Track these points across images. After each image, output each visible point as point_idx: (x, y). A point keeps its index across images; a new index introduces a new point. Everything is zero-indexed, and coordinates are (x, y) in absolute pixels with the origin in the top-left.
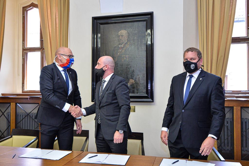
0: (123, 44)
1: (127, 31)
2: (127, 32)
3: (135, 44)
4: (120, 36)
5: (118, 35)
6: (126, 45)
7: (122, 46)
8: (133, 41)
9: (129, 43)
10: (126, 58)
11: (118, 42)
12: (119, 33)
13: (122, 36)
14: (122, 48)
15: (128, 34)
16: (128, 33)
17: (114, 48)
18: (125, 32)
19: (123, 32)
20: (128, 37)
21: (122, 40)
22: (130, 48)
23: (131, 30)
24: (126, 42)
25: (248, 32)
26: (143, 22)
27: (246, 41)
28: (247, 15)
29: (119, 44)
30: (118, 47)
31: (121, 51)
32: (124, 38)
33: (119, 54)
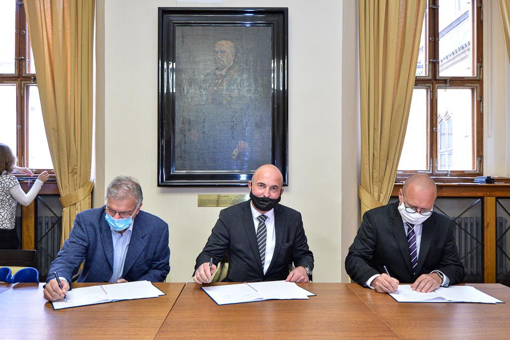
0: (225, 69)
2: (232, 45)
3: (249, 70)
4: (219, 53)
6: (232, 71)
7: (223, 73)
8: (245, 64)
9: (237, 68)
10: (231, 97)
11: (214, 64)
12: (217, 45)
13: (223, 52)
14: (223, 77)
15: (234, 49)
16: (235, 47)
17: (206, 75)
18: (229, 45)
20: (236, 56)
21: (223, 61)
22: (239, 79)
24: (231, 65)
25: (430, 69)
26: (267, 28)
27: (426, 85)
28: (429, 38)
29: (217, 69)
30: (215, 74)
31: (219, 83)
32: (228, 56)
33: (215, 88)
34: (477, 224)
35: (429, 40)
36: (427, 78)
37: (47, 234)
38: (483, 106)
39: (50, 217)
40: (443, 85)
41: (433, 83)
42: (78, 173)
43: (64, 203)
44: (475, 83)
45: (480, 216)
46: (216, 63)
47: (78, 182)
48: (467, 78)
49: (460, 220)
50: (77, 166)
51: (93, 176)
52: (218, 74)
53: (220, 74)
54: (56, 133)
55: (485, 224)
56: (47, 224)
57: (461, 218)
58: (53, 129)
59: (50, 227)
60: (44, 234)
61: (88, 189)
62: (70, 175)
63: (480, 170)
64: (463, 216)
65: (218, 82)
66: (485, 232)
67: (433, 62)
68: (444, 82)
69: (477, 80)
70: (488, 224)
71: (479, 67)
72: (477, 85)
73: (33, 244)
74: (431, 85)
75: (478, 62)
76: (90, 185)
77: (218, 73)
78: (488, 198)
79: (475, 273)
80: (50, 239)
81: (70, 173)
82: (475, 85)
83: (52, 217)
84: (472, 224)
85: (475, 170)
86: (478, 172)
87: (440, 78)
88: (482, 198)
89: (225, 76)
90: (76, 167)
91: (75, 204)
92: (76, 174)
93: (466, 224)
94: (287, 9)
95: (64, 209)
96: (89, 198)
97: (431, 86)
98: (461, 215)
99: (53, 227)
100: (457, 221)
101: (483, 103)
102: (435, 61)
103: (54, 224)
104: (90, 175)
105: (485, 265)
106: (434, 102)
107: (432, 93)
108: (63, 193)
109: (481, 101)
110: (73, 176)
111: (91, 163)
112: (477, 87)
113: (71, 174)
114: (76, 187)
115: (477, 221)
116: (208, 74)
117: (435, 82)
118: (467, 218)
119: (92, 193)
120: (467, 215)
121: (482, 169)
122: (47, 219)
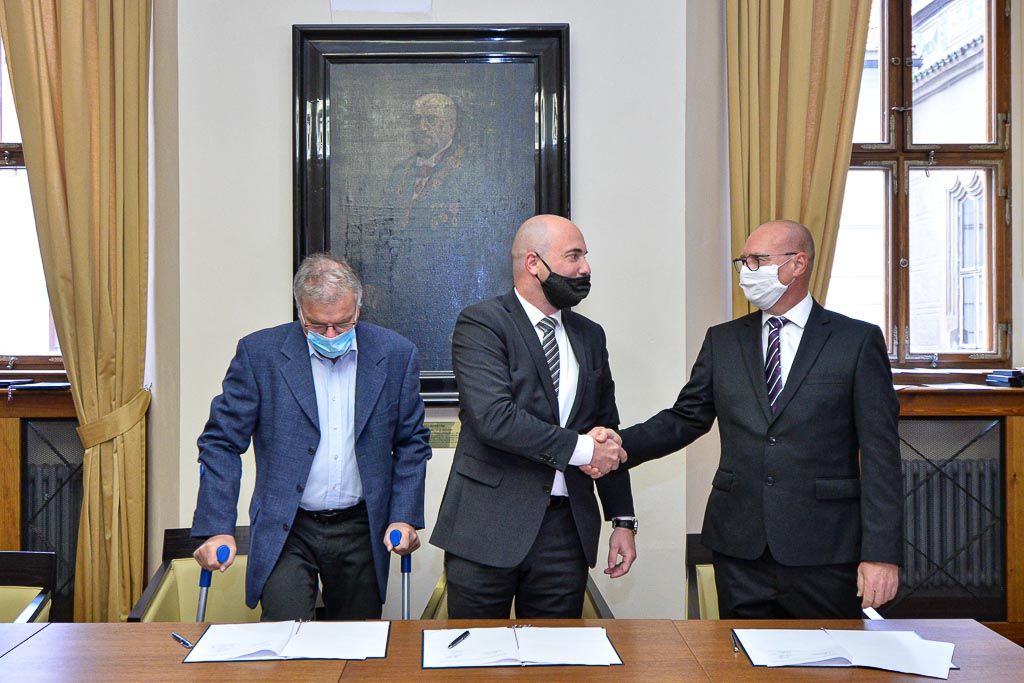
0: (435, 155)
1: (454, 99)
2: (451, 103)
3: (487, 156)
4: (423, 120)
5: (411, 111)
6: (450, 159)
7: (432, 162)
8: (477, 143)
9: (460, 152)
10: (449, 214)
11: (412, 145)
12: (418, 103)
13: (431, 118)
14: (431, 171)
15: (457, 112)
16: (457, 107)
17: (395, 169)
18: (443, 104)
19: (436, 103)
20: (459, 126)
21: (431, 138)
22: (465, 174)
23: (472, 95)
24: (447, 146)
25: (893, 127)
26: (524, 65)
27: (883, 162)
28: (890, 58)
29: (418, 154)
30: (414, 166)
31: (424, 184)
32: (441, 127)
33: (415, 196)
34: (993, 475)
35: (890, 63)
36: (885, 147)
37: (46, 504)
38: (1010, 208)
39: (54, 466)
40: (922, 162)
41: (898, 160)
42: (119, 371)
43: (86, 437)
44: (992, 157)
45: (997, 456)
46: (416, 141)
47: (118, 392)
48: (975, 147)
49: (956, 465)
50: (115, 357)
51: (149, 378)
52: (421, 164)
53: (424, 165)
54: (71, 287)
55: (1009, 477)
56: (46, 481)
57: (958, 462)
58: (64, 277)
59: (53, 490)
60: (40, 505)
61: (138, 407)
62: (100, 377)
63: (1004, 353)
64: (962, 457)
65: (420, 182)
66: (1009, 494)
67: (898, 111)
68: (923, 155)
69: (997, 151)
70: (1015, 476)
71: (1000, 122)
72: (999, 163)
73: (18, 525)
74: (894, 163)
75: (999, 110)
76: (144, 397)
77: (420, 162)
78: (1014, 418)
79: (989, 582)
80: (53, 516)
81: (101, 373)
82: (993, 162)
83: (57, 467)
84: (981, 476)
85: (994, 352)
86: (999, 356)
87: (913, 148)
88: (1002, 419)
89: (435, 170)
90: (113, 360)
91: (112, 440)
92: (115, 374)
93: (968, 476)
94: (566, 28)
95: (87, 451)
96: (142, 427)
97: (895, 166)
98: (956, 455)
99: (59, 490)
100: (947, 470)
101: (1010, 204)
102: (902, 109)
103: (62, 485)
104: (143, 377)
105: (1009, 567)
106: (902, 200)
107: (896, 182)
108: (85, 415)
109: (1006, 197)
110: (106, 379)
111: (145, 350)
112: (996, 166)
113: (102, 376)
114: (114, 403)
115: (991, 468)
116: (399, 166)
117: (901, 158)
118: (970, 462)
119: (148, 414)
120: (972, 454)
121: (1008, 350)
122: (46, 471)
